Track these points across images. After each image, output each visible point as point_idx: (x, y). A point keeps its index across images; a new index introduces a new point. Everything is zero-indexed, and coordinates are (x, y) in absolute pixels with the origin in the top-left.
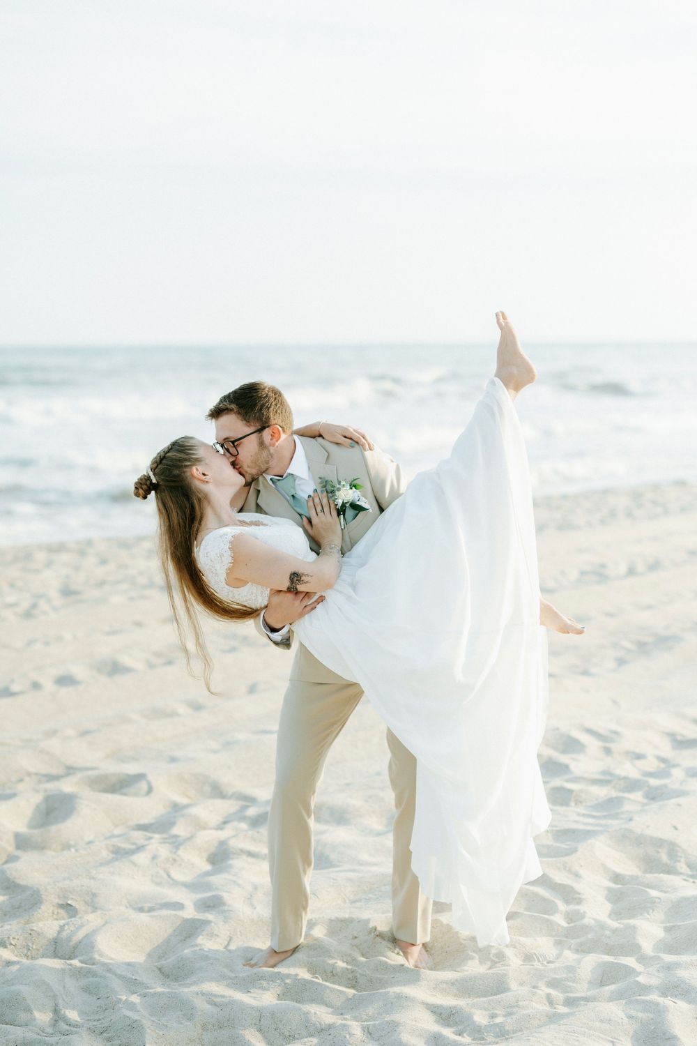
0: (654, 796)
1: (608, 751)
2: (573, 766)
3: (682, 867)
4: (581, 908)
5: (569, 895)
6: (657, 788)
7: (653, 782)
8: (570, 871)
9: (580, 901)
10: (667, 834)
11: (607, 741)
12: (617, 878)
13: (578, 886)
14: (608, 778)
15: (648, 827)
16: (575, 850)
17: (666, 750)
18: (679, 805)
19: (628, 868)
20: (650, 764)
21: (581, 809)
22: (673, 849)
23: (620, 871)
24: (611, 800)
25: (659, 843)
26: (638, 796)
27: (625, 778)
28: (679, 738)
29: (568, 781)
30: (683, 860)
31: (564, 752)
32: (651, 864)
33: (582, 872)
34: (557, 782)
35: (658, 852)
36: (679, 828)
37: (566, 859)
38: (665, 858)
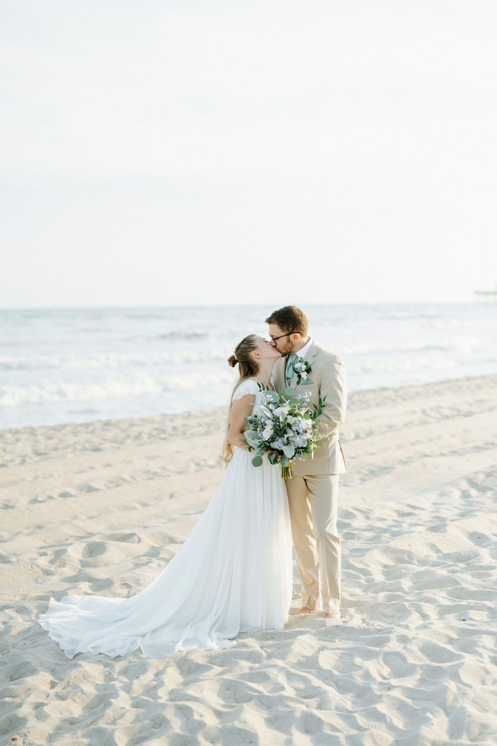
0: (395, 535)
1: (368, 518)
2: (352, 524)
3: (415, 562)
4: (373, 577)
5: (365, 572)
6: (397, 532)
7: (394, 529)
8: (363, 563)
9: (371, 575)
10: (407, 548)
11: (367, 514)
12: (385, 566)
13: (369, 569)
14: (371, 528)
15: (397, 545)
16: (365, 555)
17: (395, 517)
18: (410, 536)
19: (390, 562)
20: (391, 523)
21: (360, 541)
22: (410, 554)
23: (386, 563)
24: (375, 537)
25: (403, 552)
26: (387, 535)
27: (380, 528)
28: (401, 512)
29: (352, 530)
30: (415, 559)
31: (345, 518)
32: (400, 561)
33: (369, 563)
34: (346, 531)
35: (403, 556)
36: (412, 545)
37: (362, 558)
38: (406, 559)
